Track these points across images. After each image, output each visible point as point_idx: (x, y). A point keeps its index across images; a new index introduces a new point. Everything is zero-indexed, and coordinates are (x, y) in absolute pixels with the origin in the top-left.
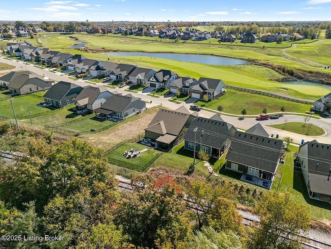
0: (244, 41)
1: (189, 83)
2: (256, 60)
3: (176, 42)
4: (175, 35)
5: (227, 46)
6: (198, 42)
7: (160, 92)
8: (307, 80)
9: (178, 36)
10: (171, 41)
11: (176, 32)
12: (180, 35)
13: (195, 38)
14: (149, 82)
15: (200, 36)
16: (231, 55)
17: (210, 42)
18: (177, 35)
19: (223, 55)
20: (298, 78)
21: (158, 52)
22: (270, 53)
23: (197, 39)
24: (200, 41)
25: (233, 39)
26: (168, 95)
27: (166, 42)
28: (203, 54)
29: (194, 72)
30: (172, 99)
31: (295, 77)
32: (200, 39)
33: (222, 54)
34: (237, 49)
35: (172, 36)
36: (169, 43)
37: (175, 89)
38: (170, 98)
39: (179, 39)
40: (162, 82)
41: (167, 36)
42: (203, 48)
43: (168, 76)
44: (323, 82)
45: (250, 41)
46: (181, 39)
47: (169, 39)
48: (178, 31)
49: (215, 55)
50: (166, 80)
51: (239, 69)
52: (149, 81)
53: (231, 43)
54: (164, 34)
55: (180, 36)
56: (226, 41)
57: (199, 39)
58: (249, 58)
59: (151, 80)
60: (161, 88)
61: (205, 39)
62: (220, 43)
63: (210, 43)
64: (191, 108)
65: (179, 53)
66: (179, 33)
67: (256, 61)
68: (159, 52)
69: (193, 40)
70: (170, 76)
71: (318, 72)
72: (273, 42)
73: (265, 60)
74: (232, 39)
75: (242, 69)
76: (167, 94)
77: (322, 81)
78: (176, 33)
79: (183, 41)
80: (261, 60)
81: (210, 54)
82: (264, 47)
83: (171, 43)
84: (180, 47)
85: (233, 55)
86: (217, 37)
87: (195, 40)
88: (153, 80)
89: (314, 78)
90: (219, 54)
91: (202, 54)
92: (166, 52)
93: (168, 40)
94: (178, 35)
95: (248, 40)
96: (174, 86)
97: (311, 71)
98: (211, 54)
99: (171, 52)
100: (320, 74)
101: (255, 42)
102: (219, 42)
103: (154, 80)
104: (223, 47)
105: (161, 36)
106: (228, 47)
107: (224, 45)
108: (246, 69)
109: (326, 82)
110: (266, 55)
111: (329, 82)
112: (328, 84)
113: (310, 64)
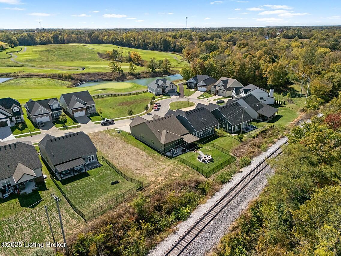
2: (10, 73)
7: (25, 128)
8: (89, 81)
20: (81, 81)
22: (8, 65)
30: (61, 128)
31: (78, 80)
38: (55, 128)
40: (14, 115)
43: (15, 106)
44: (103, 80)
50: (18, 110)
60: (17, 123)
64: (104, 124)
67: (11, 74)
71: (88, 73)
73: (19, 72)
77: (101, 79)
89: (92, 78)
97: (81, 73)
100: (91, 74)
103: (3, 116)
109: (105, 79)
110: (6, 66)
111: (106, 78)
112: (107, 80)
113: (68, 68)
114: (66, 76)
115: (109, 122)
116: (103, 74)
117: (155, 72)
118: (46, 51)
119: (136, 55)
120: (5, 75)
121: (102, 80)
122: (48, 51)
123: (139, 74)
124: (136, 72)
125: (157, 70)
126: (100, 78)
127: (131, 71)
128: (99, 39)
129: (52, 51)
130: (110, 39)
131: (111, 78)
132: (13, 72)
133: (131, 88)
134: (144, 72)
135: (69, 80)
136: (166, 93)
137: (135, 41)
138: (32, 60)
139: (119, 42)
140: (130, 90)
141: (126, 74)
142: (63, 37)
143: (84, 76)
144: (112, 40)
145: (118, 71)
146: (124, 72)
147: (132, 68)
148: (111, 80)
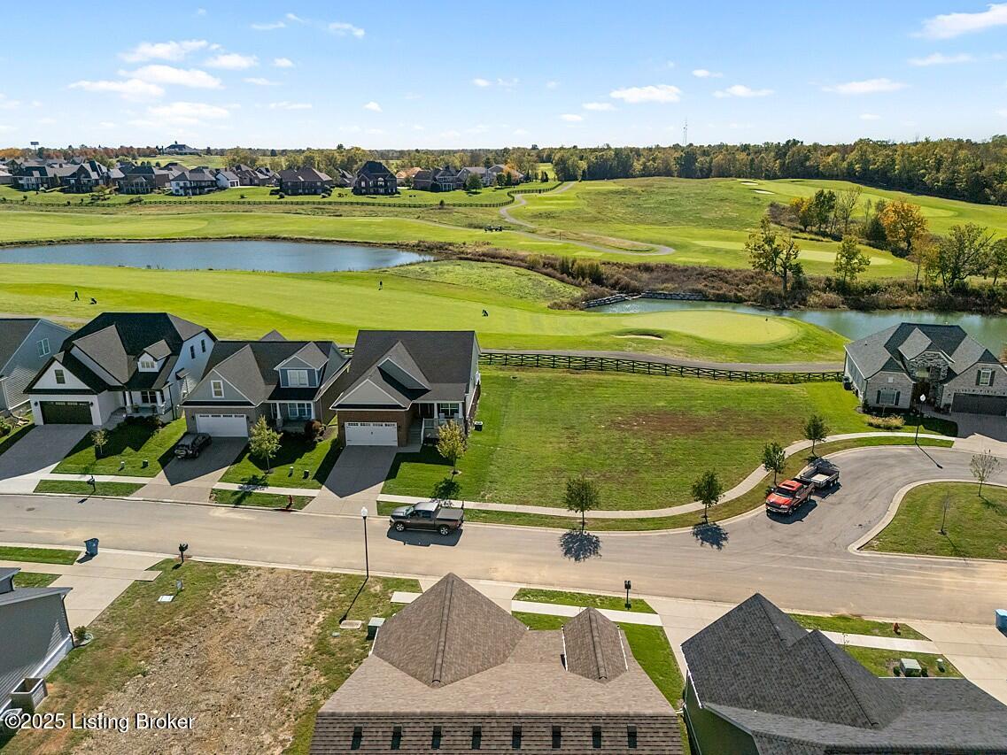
0: (364, 191)
1: (311, 372)
2: (450, 244)
3: (99, 202)
4: (88, 176)
5: (316, 206)
6: (195, 198)
7: (128, 450)
8: (653, 296)
9: (101, 182)
10: (73, 198)
11: (87, 166)
12: (109, 177)
13: (178, 184)
14: (33, 398)
15: (198, 177)
16: (347, 235)
17: (242, 197)
18: (94, 176)
19: (318, 238)
20: (622, 290)
21: (26, 243)
22: (475, 222)
23: (185, 188)
24: (200, 194)
25: (323, 183)
26: (193, 457)
27: (53, 205)
28: (234, 237)
29: (255, 310)
30: (235, 487)
31: (613, 286)
32: (198, 188)
33: (311, 235)
34: (358, 213)
35: (73, 181)
36: (65, 205)
37: (227, 414)
38: (213, 480)
39: (107, 191)
40: (129, 386)
41: (52, 183)
42: (225, 217)
43: (161, 348)
44: (705, 296)
45: (382, 190)
46: (116, 190)
47: (61, 191)
48: (97, 163)
49: (284, 239)
50: (156, 369)
51: (422, 278)
52: (30, 390)
53: (324, 197)
54: (36, 174)
55: (108, 180)
56: (300, 191)
57: (195, 188)
58: (420, 242)
59: (48, 381)
60: (129, 420)
61: (215, 186)
62: (282, 197)
63: (243, 200)
64: (400, 528)
65: (130, 241)
66: (104, 169)
67: (450, 248)
68: (30, 243)
69: (172, 194)
70: (176, 344)
71: (667, 266)
72: (454, 190)
73: (477, 244)
74: (319, 184)
75: (434, 278)
76: (187, 457)
77: (700, 292)
78: (90, 170)
79: (128, 198)
80: (464, 244)
81: (264, 235)
82: (442, 203)
83: (76, 205)
84: (121, 221)
85: (356, 236)
86: (256, 181)
87: (177, 191)
88: (60, 380)
89: (670, 285)
90: (302, 232)
91: (233, 239)
92: (65, 242)
93: (56, 195)
94: (102, 178)
95: (376, 185)
96: (222, 398)
97: (645, 265)
98: (268, 235)
99: (92, 240)
100: (675, 270)
101: (399, 193)
102: (278, 196)
103: (72, 381)
104: (302, 211)
105: (20, 182)
106: (319, 209)
107: (303, 203)
108: (449, 278)
109: (714, 294)
110: (465, 226)
111: (721, 292)
112: (721, 299)
113: (618, 245)
114: (582, 269)
115: (427, 522)
116: (719, 275)
117: (962, 290)
118: (617, 192)
119: (904, 215)
120: (437, 248)
121: (701, 298)
122: (624, 192)
123: (875, 289)
124: (862, 279)
125: (974, 281)
126: (700, 287)
127: (839, 275)
128: (808, 163)
129: (636, 193)
130: (845, 164)
131: (740, 294)
132: (460, 241)
133: (779, 347)
134: (902, 286)
135: (583, 283)
136: (938, 410)
137: (938, 171)
138: (549, 215)
139: (876, 172)
140: (764, 355)
141: (810, 283)
142: (711, 162)
143: (645, 276)
144: (850, 164)
145: (778, 269)
146: (807, 273)
147: (848, 263)
148: (739, 301)
